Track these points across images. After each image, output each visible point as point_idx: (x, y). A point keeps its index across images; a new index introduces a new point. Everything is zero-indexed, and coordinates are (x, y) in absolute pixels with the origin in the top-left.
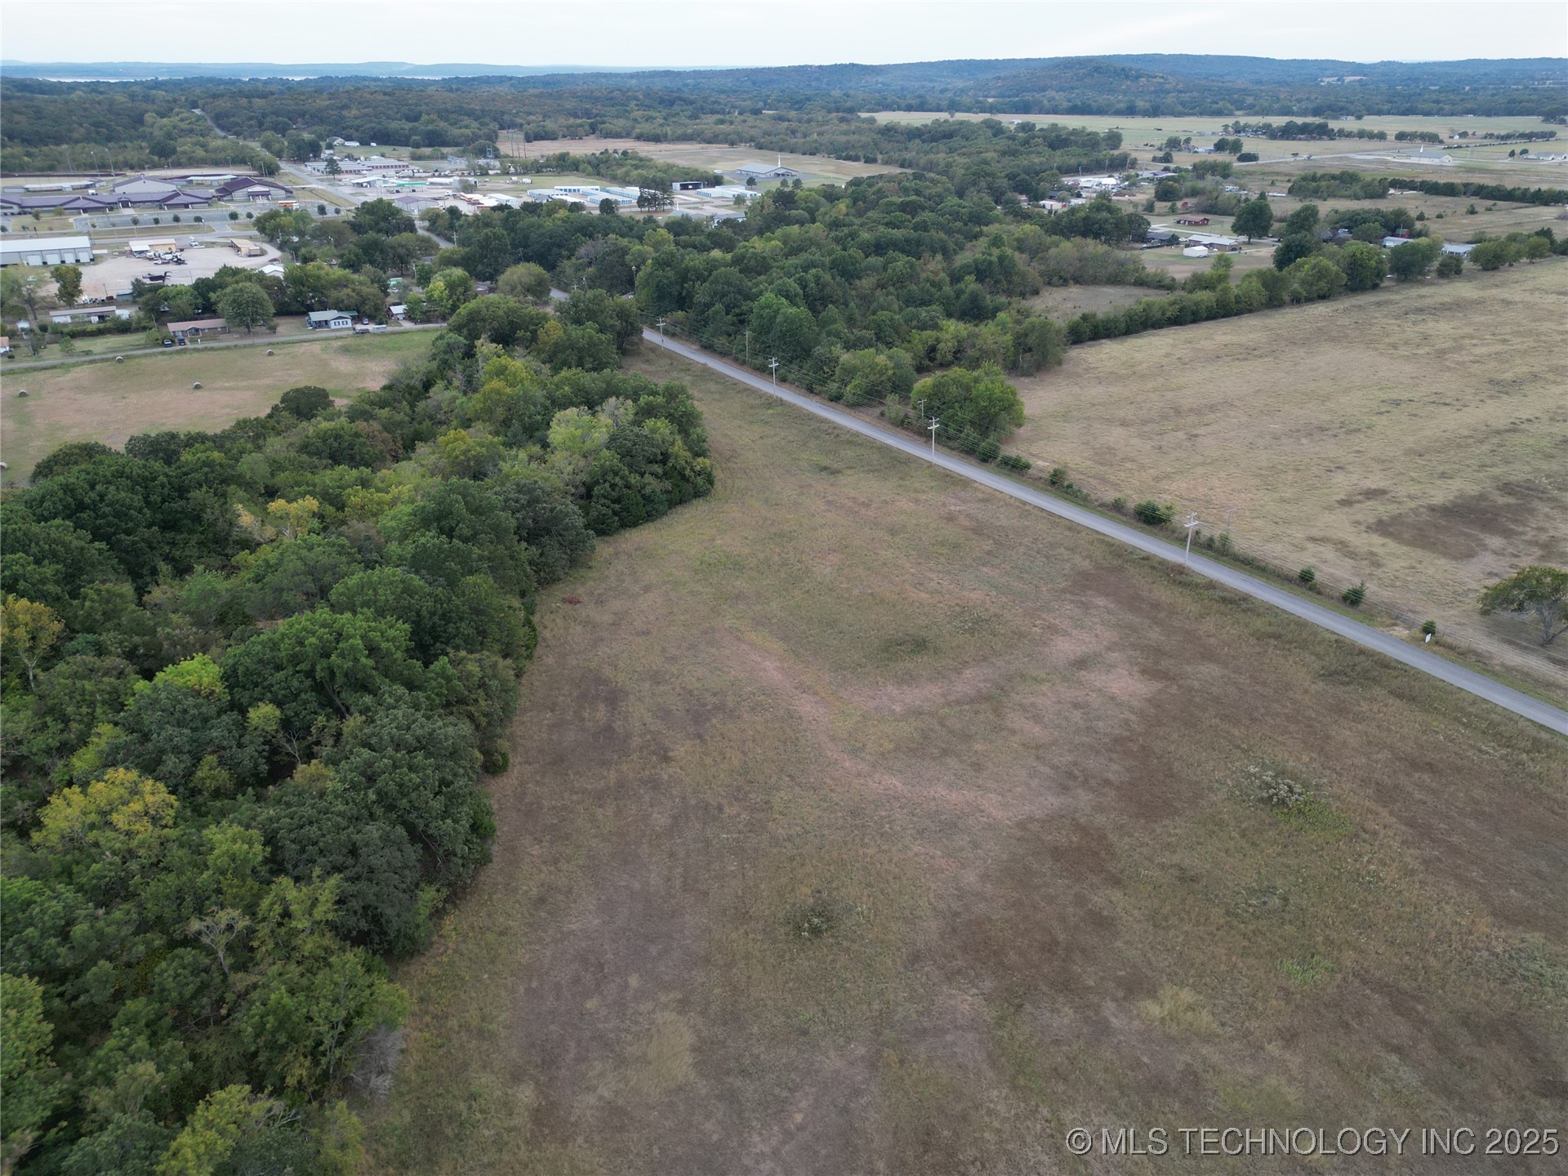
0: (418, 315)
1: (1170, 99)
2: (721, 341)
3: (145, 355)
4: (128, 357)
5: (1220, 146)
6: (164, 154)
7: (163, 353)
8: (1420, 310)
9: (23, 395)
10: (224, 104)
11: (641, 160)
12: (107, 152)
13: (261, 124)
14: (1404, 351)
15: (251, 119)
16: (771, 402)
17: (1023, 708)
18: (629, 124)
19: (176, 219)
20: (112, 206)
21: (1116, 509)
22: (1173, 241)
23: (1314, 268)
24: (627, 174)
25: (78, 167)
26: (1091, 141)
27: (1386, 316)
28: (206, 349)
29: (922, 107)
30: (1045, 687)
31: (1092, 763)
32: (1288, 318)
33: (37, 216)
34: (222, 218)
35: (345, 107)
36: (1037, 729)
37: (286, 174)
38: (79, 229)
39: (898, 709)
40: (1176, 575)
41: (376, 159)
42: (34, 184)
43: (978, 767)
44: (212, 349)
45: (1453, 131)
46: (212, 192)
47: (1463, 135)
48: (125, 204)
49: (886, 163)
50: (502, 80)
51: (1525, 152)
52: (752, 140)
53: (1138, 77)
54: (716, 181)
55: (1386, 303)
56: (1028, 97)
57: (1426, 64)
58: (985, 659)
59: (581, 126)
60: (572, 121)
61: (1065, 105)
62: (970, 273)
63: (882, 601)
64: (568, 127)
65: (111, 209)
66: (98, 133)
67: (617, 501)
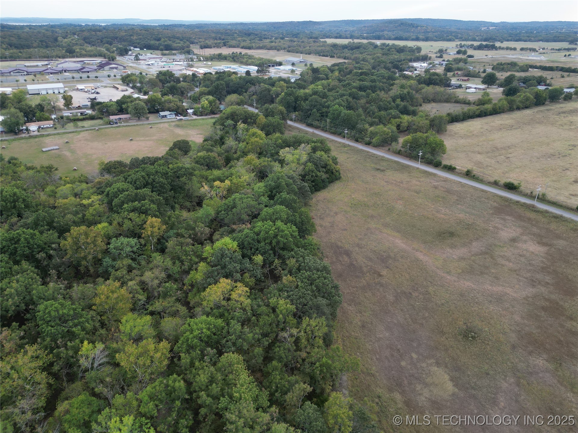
0: (199, 113)
1: (430, 35)
2: (316, 123)
3: (106, 128)
4: (100, 129)
5: (459, 52)
6: (71, 53)
7: (112, 127)
8: (564, 112)
9: (67, 142)
10: (86, 34)
11: (249, 56)
12: (47, 52)
13: (102, 41)
14: (566, 127)
15: (98, 39)
16: (345, 146)
17: (501, 256)
18: (238, 43)
19: (88, 77)
20: (60, 72)
21: (495, 184)
22: (460, 87)
23: (524, 97)
24: (247, 61)
25: (40, 57)
26: (412, 50)
27: (553, 114)
28: (126, 126)
29: (340, 37)
30: (505, 249)
31: (539, 276)
32: (517, 115)
33: (35, 76)
34: (104, 77)
35: (131, 35)
36: (511, 264)
37: (118, 60)
38: (52, 80)
39: (455, 257)
40: (532, 208)
41: (149, 55)
42: (28, 63)
43: (497, 278)
44: (129, 126)
45: (540, 47)
46: (95, 67)
47: (543, 49)
48: (65, 71)
49: (339, 57)
50: (181, 26)
51: (569, 55)
52: (284, 49)
53: (417, 27)
54: (280, 64)
55: (551, 110)
56: (378, 33)
57: (517, 23)
58: (477, 239)
59: (220, 43)
60: (216, 41)
61: (393, 37)
62: (398, 98)
63: (428, 218)
64: (216, 44)
65: (61, 73)
66: (42, 44)
67: (312, 182)
